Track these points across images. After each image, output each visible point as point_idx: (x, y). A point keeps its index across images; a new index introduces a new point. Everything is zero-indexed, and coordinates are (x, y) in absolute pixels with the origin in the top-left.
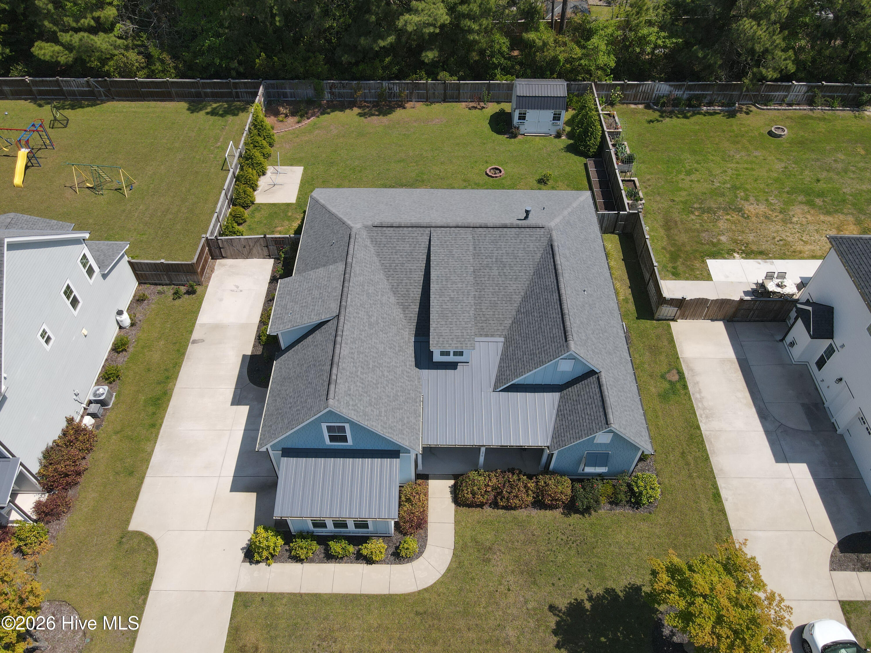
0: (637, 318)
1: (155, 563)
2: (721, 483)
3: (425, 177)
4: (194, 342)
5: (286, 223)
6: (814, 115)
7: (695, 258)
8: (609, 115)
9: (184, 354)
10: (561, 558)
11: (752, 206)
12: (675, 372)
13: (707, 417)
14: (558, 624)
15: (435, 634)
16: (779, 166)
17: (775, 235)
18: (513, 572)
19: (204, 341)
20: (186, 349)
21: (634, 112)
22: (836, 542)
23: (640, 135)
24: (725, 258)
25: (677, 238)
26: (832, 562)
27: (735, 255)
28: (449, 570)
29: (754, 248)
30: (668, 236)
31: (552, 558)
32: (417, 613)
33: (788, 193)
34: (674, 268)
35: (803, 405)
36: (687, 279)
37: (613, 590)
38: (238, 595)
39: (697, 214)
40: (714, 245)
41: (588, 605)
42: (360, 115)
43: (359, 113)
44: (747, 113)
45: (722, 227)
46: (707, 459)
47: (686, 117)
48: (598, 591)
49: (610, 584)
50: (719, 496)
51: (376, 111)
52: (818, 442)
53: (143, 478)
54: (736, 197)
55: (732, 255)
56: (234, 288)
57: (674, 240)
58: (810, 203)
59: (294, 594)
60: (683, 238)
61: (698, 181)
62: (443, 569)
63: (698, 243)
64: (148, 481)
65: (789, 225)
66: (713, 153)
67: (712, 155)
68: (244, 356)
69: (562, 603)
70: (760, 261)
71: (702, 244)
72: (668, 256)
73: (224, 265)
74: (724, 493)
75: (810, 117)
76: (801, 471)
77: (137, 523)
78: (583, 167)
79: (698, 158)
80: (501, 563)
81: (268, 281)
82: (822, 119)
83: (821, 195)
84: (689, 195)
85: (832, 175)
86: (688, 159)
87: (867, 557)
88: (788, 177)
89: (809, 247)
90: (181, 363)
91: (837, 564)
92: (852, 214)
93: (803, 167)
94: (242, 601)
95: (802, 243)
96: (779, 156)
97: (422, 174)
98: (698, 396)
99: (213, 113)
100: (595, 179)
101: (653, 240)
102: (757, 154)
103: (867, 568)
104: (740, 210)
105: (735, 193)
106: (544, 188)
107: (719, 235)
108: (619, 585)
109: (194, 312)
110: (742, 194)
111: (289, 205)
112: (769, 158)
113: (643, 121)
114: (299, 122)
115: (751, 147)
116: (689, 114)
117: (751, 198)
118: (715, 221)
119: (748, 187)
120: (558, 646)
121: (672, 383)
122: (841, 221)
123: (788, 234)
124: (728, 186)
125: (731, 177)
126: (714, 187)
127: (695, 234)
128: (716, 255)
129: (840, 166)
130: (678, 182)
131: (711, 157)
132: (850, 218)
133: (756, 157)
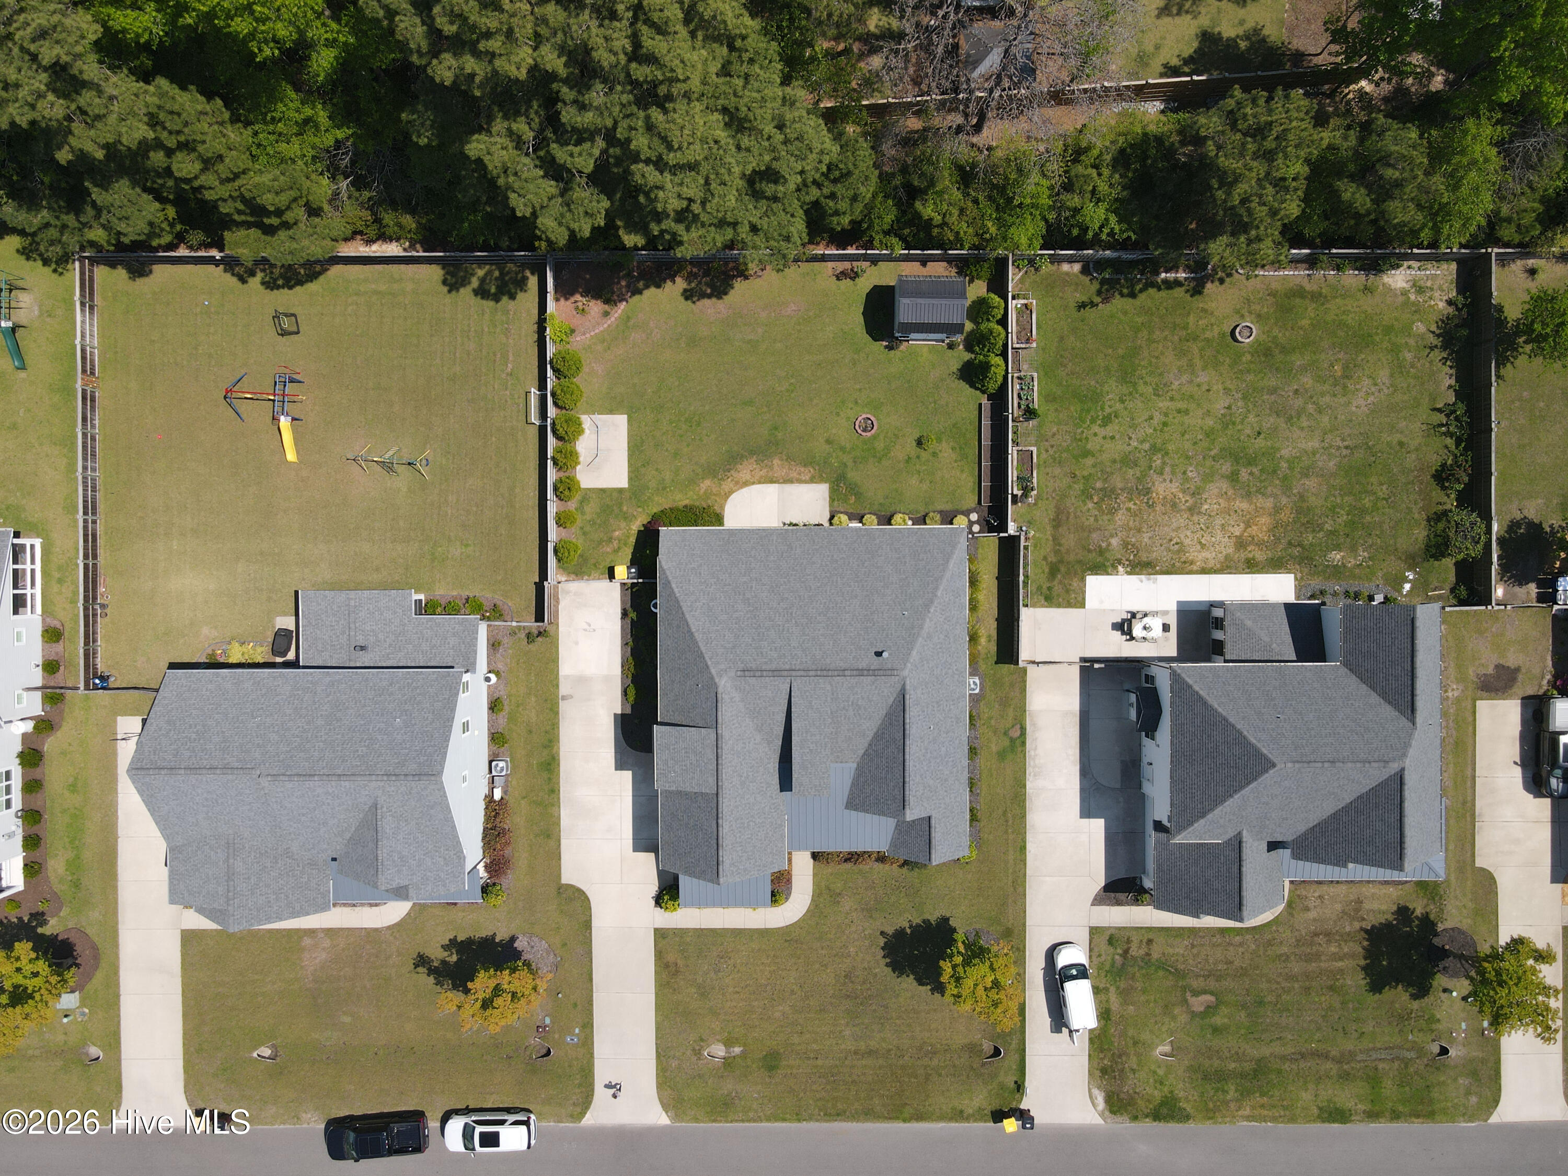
0: (996, 663)
1: (590, 908)
2: (1029, 838)
3: (780, 435)
4: (564, 698)
7: (1076, 573)
8: (1026, 305)
9: (557, 713)
10: (893, 899)
11: (1163, 485)
12: (1018, 727)
13: (1035, 776)
14: (886, 943)
15: (798, 952)
17: (1174, 534)
18: (856, 910)
19: (572, 697)
20: (558, 706)
22: (1102, 883)
23: (1062, 338)
24: (1108, 574)
25: (1063, 541)
26: (1095, 899)
27: (1120, 568)
28: (808, 911)
29: (1144, 557)
30: (1054, 539)
31: (886, 899)
32: (786, 940)
33: (1214, 458)
34: (1049, 589)
35: (1122, 762)
36: (1059, 606)
37: (929, 920)
38: (656, 930)
39: (1096, 499)
40: (1101, 552)
41: (909, 931)
43: (685, 291)
45: (1119, 523)
46: (1024, 816)
48: (917, 921)
49: (927, 916)
50: (1025, 849)
52: (1121, 799)
53: (559, 840)
54: (1150, 467)
55: (1115, 568)
56: (586, 627)
57: (1060, 545)
58: (1233, 478)
59: (696, 929)
60: (1069, 540)
61: (1113, 438)
62: (804, 910)
63: (1084, 548)
64: (563, 842)
65: (1195, 518)
66: (1148, 379)
67: (1145, 383)
68: (615, 715)
69: (890, 930)
70: (1143, 577)
71: (1089, 551)
72: (1047, 570)
73: (568, 592)
74: (1029, 846)
75: (1299, 292)
76: (1097, 826)
77: (566, 878)
78: (977, 412)
79: (1125, 390)
80: (848, 904)
81: (620, 616)
82: (1316, 297)
83: (1251, 462)
84: (1094, 466)
85: (1281, 422)
86: (1112, 389)
87: (1121, 896)
88: (1226, 426)
89: (1205, 554)
90: (558, 723)
91: (1098, 901)
92: (1275, 496)
93: (1251, 406)
94: (661, 934)
95: (1199, 547)
96: (1228, 384)
97: (776, 428)
98: (1032, 753)
99: (482, 293)
100: (986, 442)
101: (1035, 546)
102: (1203, 378)
103: (1119, 903)
104: (1148, 491)
105: (1150, 459)
106: (924, 455)
107: (1112, 536)
108: (933, 916)
109: (554, 660)
110: (1159, 462)
111: (620, 491)
112: (1215, 388)
113: (1072, 304)
114: (606, 314)
115: (1198, 362)
116: (1138, 287)
117: (1168, 469)
118: (1112, 512)
119: (1171, 447)
120: (884, 957)
121: (1012, 740)
122: (1256, 510)
123: (1189, 533)
124: (1146, 446)
125: (1155, 430)
126: (1130, 449)
127: (1086, 534)
128: (1099, 568)
129: (1299, 402)
130: (1087, 439)
131: (1141, 388)
132: (1269, 503)
133: (1199, 386)
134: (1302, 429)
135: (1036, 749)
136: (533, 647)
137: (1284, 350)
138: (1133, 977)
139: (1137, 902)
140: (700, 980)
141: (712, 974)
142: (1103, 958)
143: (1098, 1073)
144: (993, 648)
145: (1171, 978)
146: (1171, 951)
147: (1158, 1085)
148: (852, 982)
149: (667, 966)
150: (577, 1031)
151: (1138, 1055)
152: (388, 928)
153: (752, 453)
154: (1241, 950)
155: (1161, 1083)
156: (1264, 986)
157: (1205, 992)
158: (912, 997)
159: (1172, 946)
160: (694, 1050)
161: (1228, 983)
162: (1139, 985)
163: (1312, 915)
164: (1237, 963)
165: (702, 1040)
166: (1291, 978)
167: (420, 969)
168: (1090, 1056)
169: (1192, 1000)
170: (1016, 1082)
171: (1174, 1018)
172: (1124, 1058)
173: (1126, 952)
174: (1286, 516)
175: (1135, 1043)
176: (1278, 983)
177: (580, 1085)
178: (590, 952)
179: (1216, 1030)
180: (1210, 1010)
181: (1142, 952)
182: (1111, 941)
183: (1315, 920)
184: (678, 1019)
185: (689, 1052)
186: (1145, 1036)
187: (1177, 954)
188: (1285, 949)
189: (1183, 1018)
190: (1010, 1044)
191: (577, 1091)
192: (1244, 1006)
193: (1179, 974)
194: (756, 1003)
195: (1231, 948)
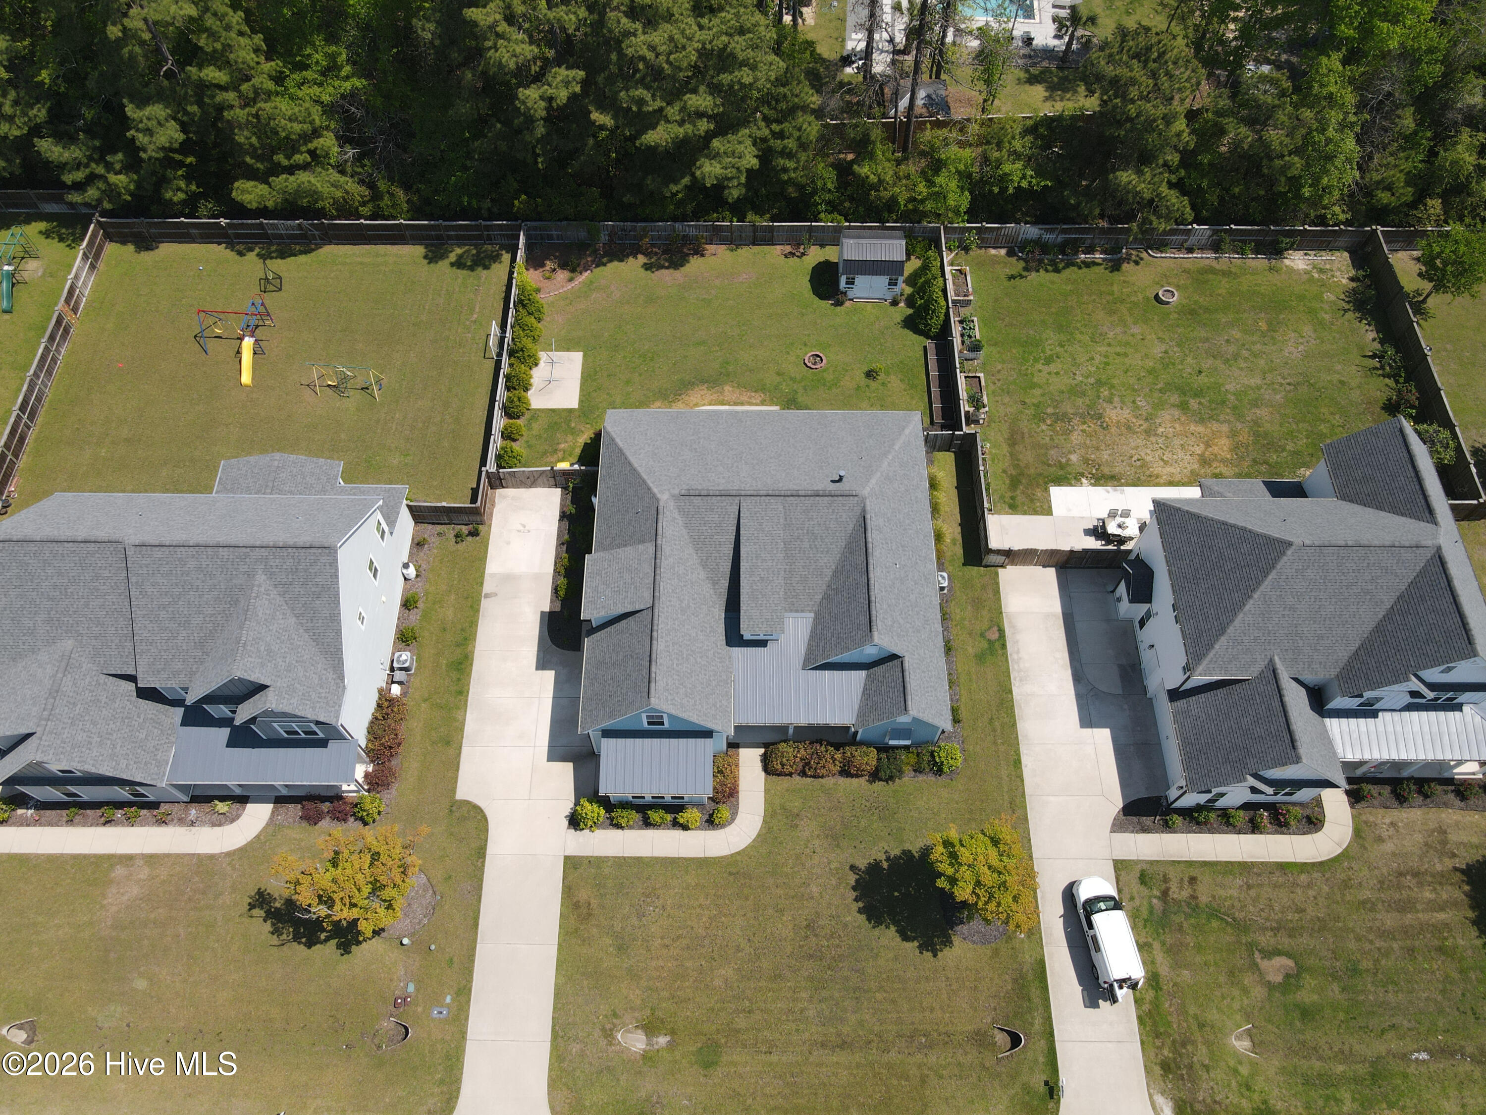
0: (964, 565)
1: (487, 830)
2: (1023, 749)
3: (731, 368)
4: (487, 596)
5: (570, 438)
6: (1218, 267)
7: (1038, 485)
8: (960, 271)
9: (478, 611)
10: (863, 823)
11: (1115, 411)
12: (995, 629)
13: (1021, 680)
14: (857, 881)
15: (746, 891)
16: (1158, 350)
17: (1133, 452)
18: (818, 836)
19: (496, 595)
20: (479, 605)
21: (994, 261)
22: (1121, 805)
23: (996, 300)
24: (1071, 485)
25: (1021, 456)
26: (1114, 825)
27: (1084, 480)
28: (759, 835)
29: (1106, 470)
30: (1011, 455)
31: (855, 823)
32: (730, 874)
33: (1160, 391)
34: (1012, 498)
35: (1121, 666)
36: (1025, 513)
37: (910, 851)
38: (567, 859)
39: (1049, 422)
40: (1062, 467)
41: (885, 865)
42: (647, 267)
43: (645, 264)
44: (1137, 263)
45: (1075, 442)
46: (1014, 725)
47: (1057, 271)
48: (896, 852)
49: (907, 846)
50: (1020, 762)
51: (666, 260)
52: (1126, 707)
53: (460, 748)
54: (1099, 397)
55: (1079, 480)
56: (522, 528)
57: (1018, 460)
58: (1183, 407)
59: (619, 858)
60: (1028, 457)
61: (1057, 373)
62: (754, 835)
63: (1044, 463)
64: (465, 751)
65: (1153, 439)
66: (1083, 329)
67: (1081, 333)
68: (542, 613)
69: (862, 864)
70: (1109, 488)
71: (1049, 465)
72: (1008, 482)
73: (505, 497)
74: (1025, 760)
75: (1212, 270)
76: (1103, 737)
77: (463, 793)
78: (922, 353)
79: (1063, 337)
80: (808, 828)
81: (558, 518)
82: (1226, 274)
83: (1198, 393)
84: (1043, 395)
85: (1219, 363)
86: (1051, 339)
87: (1147, 821)
88: (1166, 367)
89: (1169, 469)
90: (477, 622)
91: (1118, 827)
92: (1229, 422)
93: (1187, 352)
94: (572, 863)
95: (1162, 463)
96: (1160, 334)
97: (727, 363)
98: (1015, 656)
99: (459, 264)
100: (934, 372)
101: (993, 460)
102: (1135, 330)
103: (1145, 830)
104: (1100, 417)
105: (1098, 391)
106: (873, 384)
107: (1070, 452)
108: (915, 847)
109: (481, 559)
110: (1106, 393)
111: (570, 411)
112: (1149, 337)
113: (1003, 277)
114: (571, 280)
115: (1130, 320)
116: (1061, 266)
117: (1116, 399)
118: (1068, 433)
119: (1115, 381)
120: (856, 900)
121: (990, 642)
122: (1213, 433)
123: (1148, 451)
124: (1092, 380)
125: (1097, 368)
126: (1075, 382)
127: (1043, 451)
128: (1062, 480)
129: (1232, 349)
130: (1033, 375)
131: (1078, 336)
132: (1225, 428)
133: (1133, 335)
134: (1242, 369)
135: (1018, 652)
136: (461, 547)
137: (1207, 310)
138: (1180, 929)
139: (1167, 827)
140: (618, 927)
141: (634, 921)
142: (1137, 902)
143: (1158, 1070)
144: (959, 550)
145: (1229, 930)
146: (1222, 893)
147: (1243, 1090)
148: (816, 935)
149: (577, 906)
150: (448, 999)
151: (1208, 1044)
152: (228, 854)
153: (703, 382)
154: (1311, 893)
155: (1248, 1088)
156: (1352, 945)
157: (1278, 953)
158: (896, 958)
159: (1222, 886)
160: (603, 1029)
161: (1305, 941)
162: (1190, 940)
163: (1389, 847)
164: (1311, 912)
165: (615, 1015)
166: (1384, 934)
167: (257, 912)
168: (1142, 1043)
169: (1264, 964)
170: (1046, 1083)
171: (1245, 991)
172: (1190, 1048)
173: (1165, 893)
174: (1245, 437)
175: (1201, 1026)
176: (1371, 942)
177: (442, 1082)
178: (480, 887)
179: (1306, 1013)
180: (1291, 981)
181: (1185, 894)
182: (1144, 878)
183: (1394, 854)
184: (585, 983)
185: (597, 1033)
186: (1212, 1015)
187: (1231, 897)
188: (1366, 894)
189: (1258, 992)
190: (1032, 1024)
191: (436, 1090)
192: (1335, 977)
193: (1241, 927)
194: (689, 964)
195: (1299, 891)
